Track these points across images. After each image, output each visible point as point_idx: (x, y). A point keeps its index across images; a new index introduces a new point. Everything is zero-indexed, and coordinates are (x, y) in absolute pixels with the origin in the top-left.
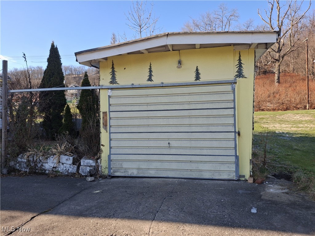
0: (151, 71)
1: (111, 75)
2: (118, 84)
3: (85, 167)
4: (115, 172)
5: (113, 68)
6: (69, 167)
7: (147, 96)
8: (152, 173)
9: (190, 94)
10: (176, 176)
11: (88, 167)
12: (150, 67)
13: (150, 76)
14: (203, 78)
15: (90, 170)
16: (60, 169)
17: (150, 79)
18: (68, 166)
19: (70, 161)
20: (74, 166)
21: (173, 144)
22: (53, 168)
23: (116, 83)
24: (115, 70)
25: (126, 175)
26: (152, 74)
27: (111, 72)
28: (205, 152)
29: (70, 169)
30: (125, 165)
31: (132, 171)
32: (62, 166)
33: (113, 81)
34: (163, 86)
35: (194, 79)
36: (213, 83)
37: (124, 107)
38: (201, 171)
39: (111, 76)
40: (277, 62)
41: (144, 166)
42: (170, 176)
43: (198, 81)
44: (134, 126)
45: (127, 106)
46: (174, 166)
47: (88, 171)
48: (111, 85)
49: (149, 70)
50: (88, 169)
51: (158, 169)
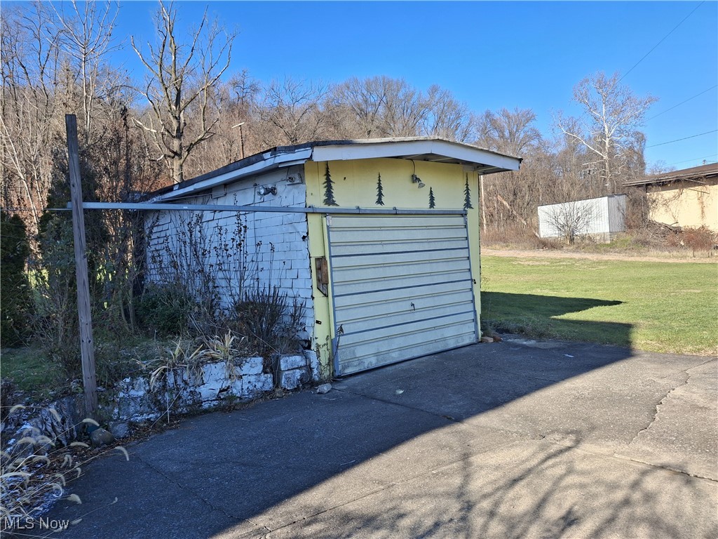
0: (380, 188)
1: (325, 187)
2: (337, 205)
3: (291, 372)
4: (345, 367)
5: (328, 175)
6: (254, 380)
7: (380, 228)
8: (395, 357)
9: (428, 228)
10: (422, 354)
11: (298, 371)
12: (379, 180)
13: (380, 195)
14: (439, 206)
15: (302, 375)
16: (235, 391)
17: (380, 201)
18: (252, 379)
19: (258, 368)
20: (266, 375)
21: (418, 304)
22: (221, 391)
23: (333, 203)
24: (331, 178)
25: (362, 368)
26: (383, 192)
27: (325, 183)
28: (448, 311)
29: (259, 385)
30: (360, 352)
31: (369, 360)
32: (238, 383)
33: (329, 199)
34: (396, 214)
35: (428, 205)
36: (446, 213)
37: (352, 247)
38: (444, 339)
39: (325, 189)
40: (176, 157)
41: (384, 347)
42: (416, 355)
43: (432, 209)
44: (365, 281)
45: (356, 247)
46: (419, 339)
47: (299, 377)
48: (327, 206)
49: (377, 186)
50: (298, 374)
51: (400, 349)
